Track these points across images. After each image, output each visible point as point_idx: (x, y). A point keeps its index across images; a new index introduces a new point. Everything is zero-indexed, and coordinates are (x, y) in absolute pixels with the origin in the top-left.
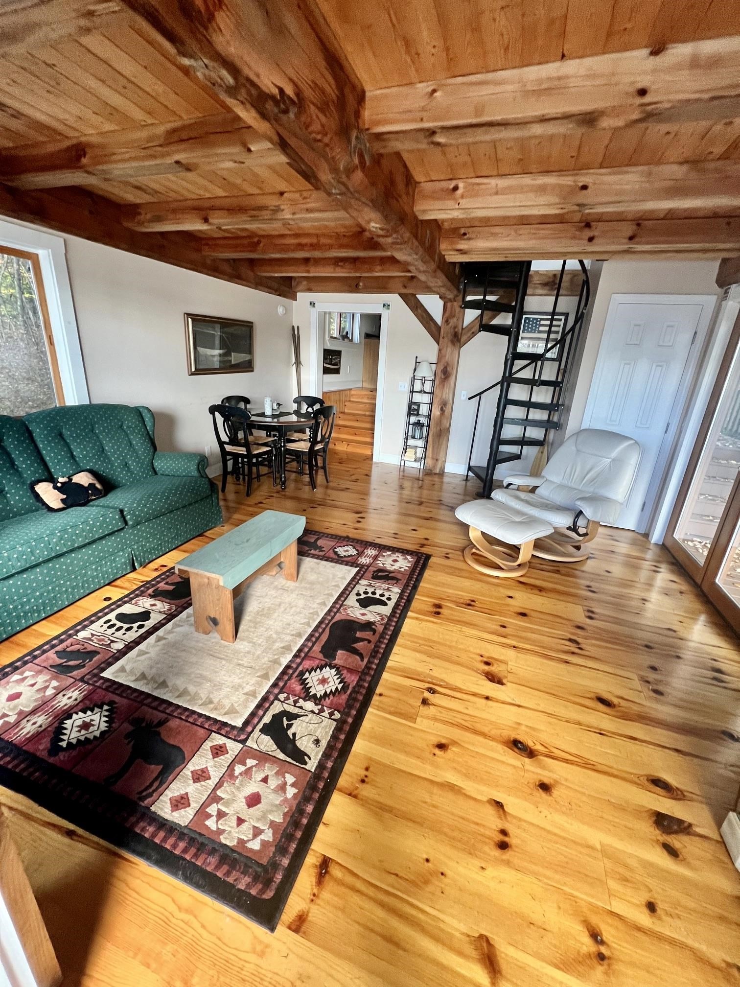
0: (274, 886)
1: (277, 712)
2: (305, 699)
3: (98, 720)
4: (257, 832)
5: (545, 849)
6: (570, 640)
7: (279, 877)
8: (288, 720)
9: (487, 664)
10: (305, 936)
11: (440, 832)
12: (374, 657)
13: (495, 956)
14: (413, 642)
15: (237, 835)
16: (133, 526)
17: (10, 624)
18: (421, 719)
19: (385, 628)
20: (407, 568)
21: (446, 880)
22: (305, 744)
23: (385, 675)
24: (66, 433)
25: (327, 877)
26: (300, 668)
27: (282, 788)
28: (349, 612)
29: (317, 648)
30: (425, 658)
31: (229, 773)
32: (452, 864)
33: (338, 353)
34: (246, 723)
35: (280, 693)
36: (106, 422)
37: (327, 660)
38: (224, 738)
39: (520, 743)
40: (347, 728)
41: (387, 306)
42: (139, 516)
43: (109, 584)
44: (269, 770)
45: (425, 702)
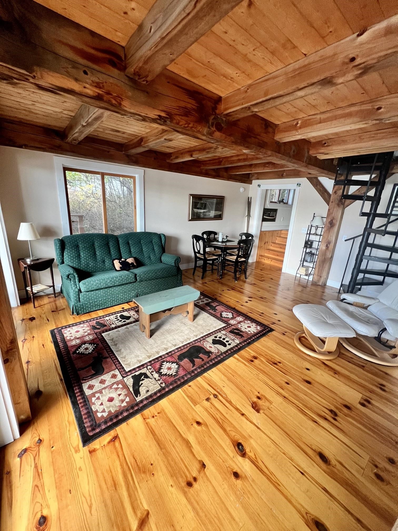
0: (94, 432)
1: (142, 372)
2: (156, 372)
3: (91, 348)
4: (104, 411)
5: (209, 502)
6: (331, 411)
7: (98, 430)
8: (144, 377)
9: (259, 398)
10: (91, 457)
11: (166, 458)
12: (199, 368)
13: (146, 523)
14: (226, 370)
15: (97, 408)
16: (139, 282)
17: (90, 308)
18: (199, 406)
19: (216, 358)
20: (253, 333)
21: (153, 478)
22: (142, 390)
23: (199, 379)
24: (130, 242)
25: (113, 442)
26: (164, 359)
27: (122, 401)
28: (205, 344)
29: (178, 354)
30: (225, 379)
31: (111, 387)
32: (160, 474)
33: (275, 210)
34: (130, 371)
35: (150, 365)
36: (146, 239)
37: (178, 360)
38: (119, 373)
39: (242, 446)
40: (163, 392)
41: (299, 185)
42: (142, 278)
43: (127, 303)
44: (124, 392)
45: (208, 399)
